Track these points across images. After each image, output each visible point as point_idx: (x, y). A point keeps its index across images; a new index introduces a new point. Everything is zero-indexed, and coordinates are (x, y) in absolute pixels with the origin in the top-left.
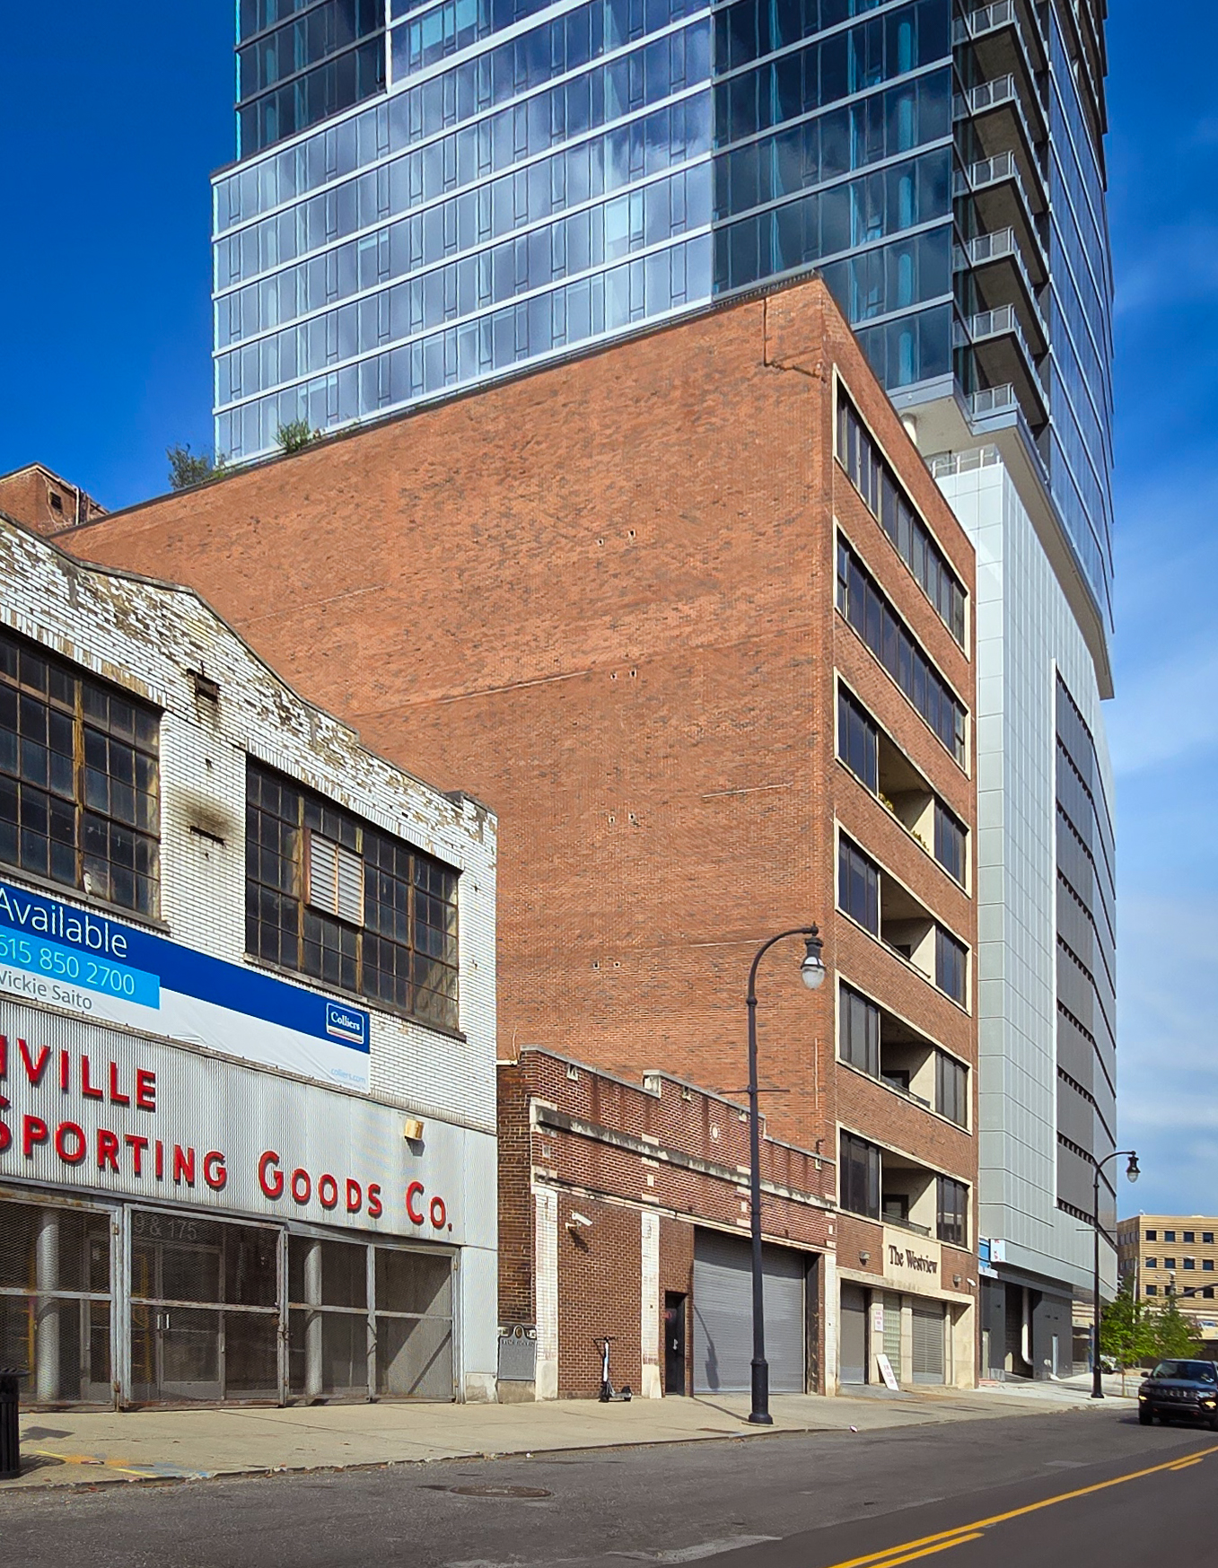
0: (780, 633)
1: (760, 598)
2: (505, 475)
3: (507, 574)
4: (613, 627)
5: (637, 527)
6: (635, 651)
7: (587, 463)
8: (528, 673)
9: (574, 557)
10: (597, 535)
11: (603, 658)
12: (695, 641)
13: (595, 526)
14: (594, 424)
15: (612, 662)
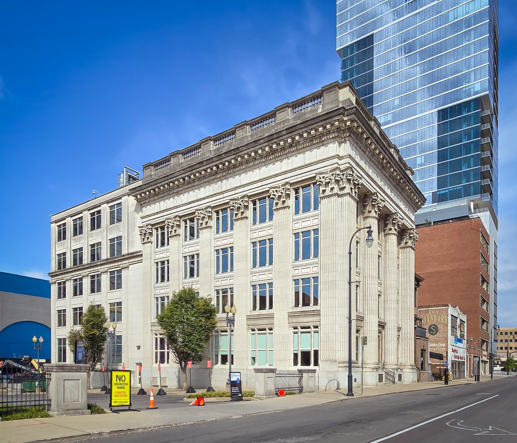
0: (473, 268)
1: (470, 262)
2: (430, 240)
3: (430, 255)
4: (448, 265)
5: (451, 250)
6: (451, 269)
7: (444, 240)
8: (434, 271)
9: (441, 254)
10: (445, 251)
11: (446, 269)
12: (460, 268)
13: (445, 249)
14: (445, 234)
15: (447, 270)
